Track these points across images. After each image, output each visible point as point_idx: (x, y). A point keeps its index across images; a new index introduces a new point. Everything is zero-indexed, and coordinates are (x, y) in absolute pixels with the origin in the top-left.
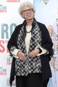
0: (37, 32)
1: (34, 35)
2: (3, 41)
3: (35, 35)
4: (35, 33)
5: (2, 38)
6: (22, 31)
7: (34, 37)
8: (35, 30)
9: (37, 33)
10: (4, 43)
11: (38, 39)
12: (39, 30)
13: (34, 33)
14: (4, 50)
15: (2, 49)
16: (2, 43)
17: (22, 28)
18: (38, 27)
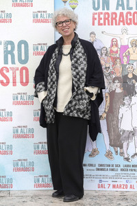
0: (80, 54)
1: (75, 59)
2: (6, 68)
3: (78, 59)
4: (78, 57)
5: (5, 64)
6: (55, 55)
7: (76, 62)
8: (76, 52)
9: (80, 57)
10: (8, 71)
11: (82, 66)
12: (83, 51)
13: (75, 57)
14: (8, 82)
15: (5, 81)
16: (4, 72)
17: (56, 49)
18: (81, 46)
